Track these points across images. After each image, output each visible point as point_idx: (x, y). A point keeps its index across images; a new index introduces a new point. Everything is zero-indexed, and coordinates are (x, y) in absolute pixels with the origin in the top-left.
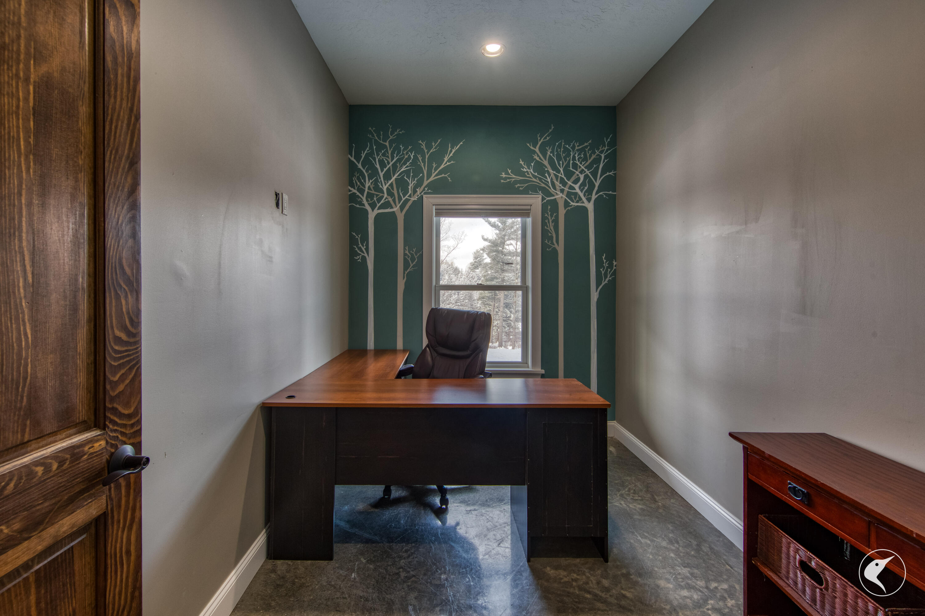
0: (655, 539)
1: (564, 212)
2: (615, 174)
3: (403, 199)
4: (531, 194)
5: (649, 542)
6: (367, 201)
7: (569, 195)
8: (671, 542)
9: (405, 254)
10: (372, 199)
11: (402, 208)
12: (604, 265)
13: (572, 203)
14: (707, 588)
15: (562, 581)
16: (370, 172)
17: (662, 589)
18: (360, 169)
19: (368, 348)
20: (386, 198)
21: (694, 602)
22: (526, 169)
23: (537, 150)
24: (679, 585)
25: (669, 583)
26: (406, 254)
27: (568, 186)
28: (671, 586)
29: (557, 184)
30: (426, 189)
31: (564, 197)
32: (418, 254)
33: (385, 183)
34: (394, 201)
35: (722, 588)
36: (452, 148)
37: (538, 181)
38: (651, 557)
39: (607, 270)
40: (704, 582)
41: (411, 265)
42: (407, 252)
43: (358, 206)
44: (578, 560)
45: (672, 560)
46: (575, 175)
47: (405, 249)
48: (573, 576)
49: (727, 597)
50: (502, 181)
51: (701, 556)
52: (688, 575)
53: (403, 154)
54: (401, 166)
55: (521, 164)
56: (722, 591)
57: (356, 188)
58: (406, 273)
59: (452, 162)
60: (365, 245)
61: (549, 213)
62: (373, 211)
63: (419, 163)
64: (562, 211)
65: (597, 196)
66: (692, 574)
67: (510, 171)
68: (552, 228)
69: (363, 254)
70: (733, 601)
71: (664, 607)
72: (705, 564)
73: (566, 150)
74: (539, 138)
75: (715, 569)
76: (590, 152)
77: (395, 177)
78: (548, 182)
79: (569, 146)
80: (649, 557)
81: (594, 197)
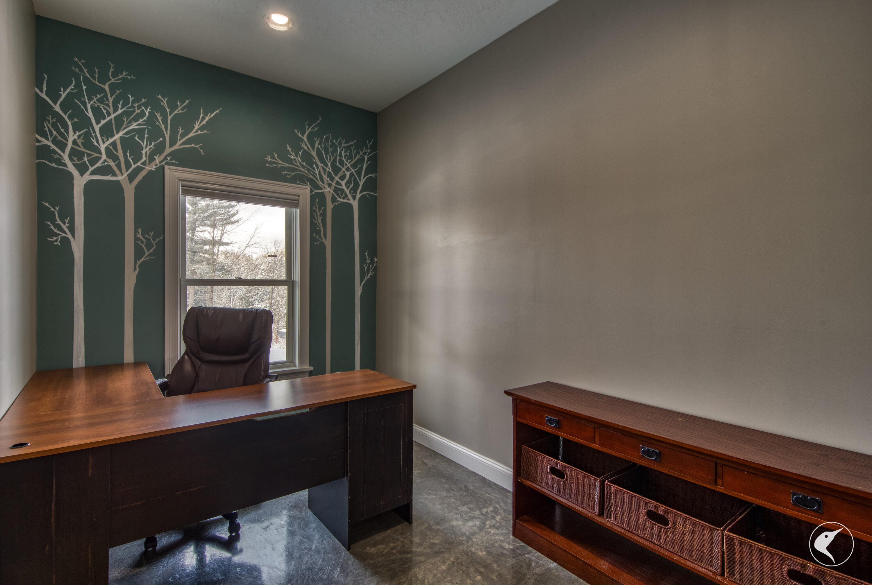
0: (437, 493)
1: (332, 207)
2: (376, 176)
3: (134, 166)
4: (299, 184)
5: (434, 497)
6: (71, 160)
7: (336, 190)
8: (448, 491)
9: (136, 239)
10: (80, 158)
11: (131, 178)
12: (367, 261)
13: (339, 199)
14: (482, 514)
15: (384, 553)
16: (76, 120)
17: (456, 527)
18: (57, 112)
19: (75, 366)
20: (105, 161)
21: (478, 527)
22: (293, 156)
23: (305, 138)
24: (465, 520)
25: (458, 521)
26: (139, 238)
27: (335, 181)
28: (460, 523)
29: (325, 177)
30: (169, 159)
31: (332, 191)
32: (157, 240)
33: (103, 140)
34: (119, 166)
35: (490, 511)
36: (206, 114)
37: (306, 172)
38: (440, 507)
39: (369, 266)
40: (478, 511)
41: (147, 253)
42: (140, 236)
43: (54, 165)
44: (389, 531)
45: (454, 503)
46: (342, 171)
47: (136, 232)
48: (391, 546)
49: (495, 516)
50: (268, 165)
51: (470, 493)
52: (468, 510)
53: (132, 106)
54: (130, 123)
55: (288, 150)
56: (491, 513)
57: (50, 139)
58: (139, 263)
59: (205, 132)
60: (67, 221)
61: (317, 206)
62: (82, 176)
63: (158, 124)
64: (330, 207)
65: (361, 195)
66: (470, 509)
67: (276, 156)
68: (320, 221)
69: (64, 235)
70: (499, 516)
71: (462, 539)
72: (475, 498)
73: (333, 145)
74: (307, 127)
75: (481, 500)
76: (355, 152)
77: (121, 134)
78: (316, 174)
79: (336, 142)
80: (438, 508)
81: (358, 196)
